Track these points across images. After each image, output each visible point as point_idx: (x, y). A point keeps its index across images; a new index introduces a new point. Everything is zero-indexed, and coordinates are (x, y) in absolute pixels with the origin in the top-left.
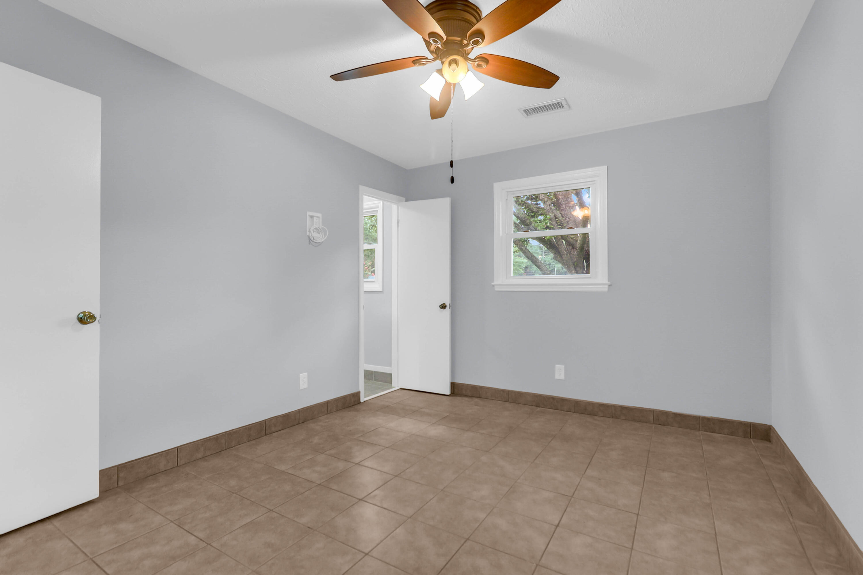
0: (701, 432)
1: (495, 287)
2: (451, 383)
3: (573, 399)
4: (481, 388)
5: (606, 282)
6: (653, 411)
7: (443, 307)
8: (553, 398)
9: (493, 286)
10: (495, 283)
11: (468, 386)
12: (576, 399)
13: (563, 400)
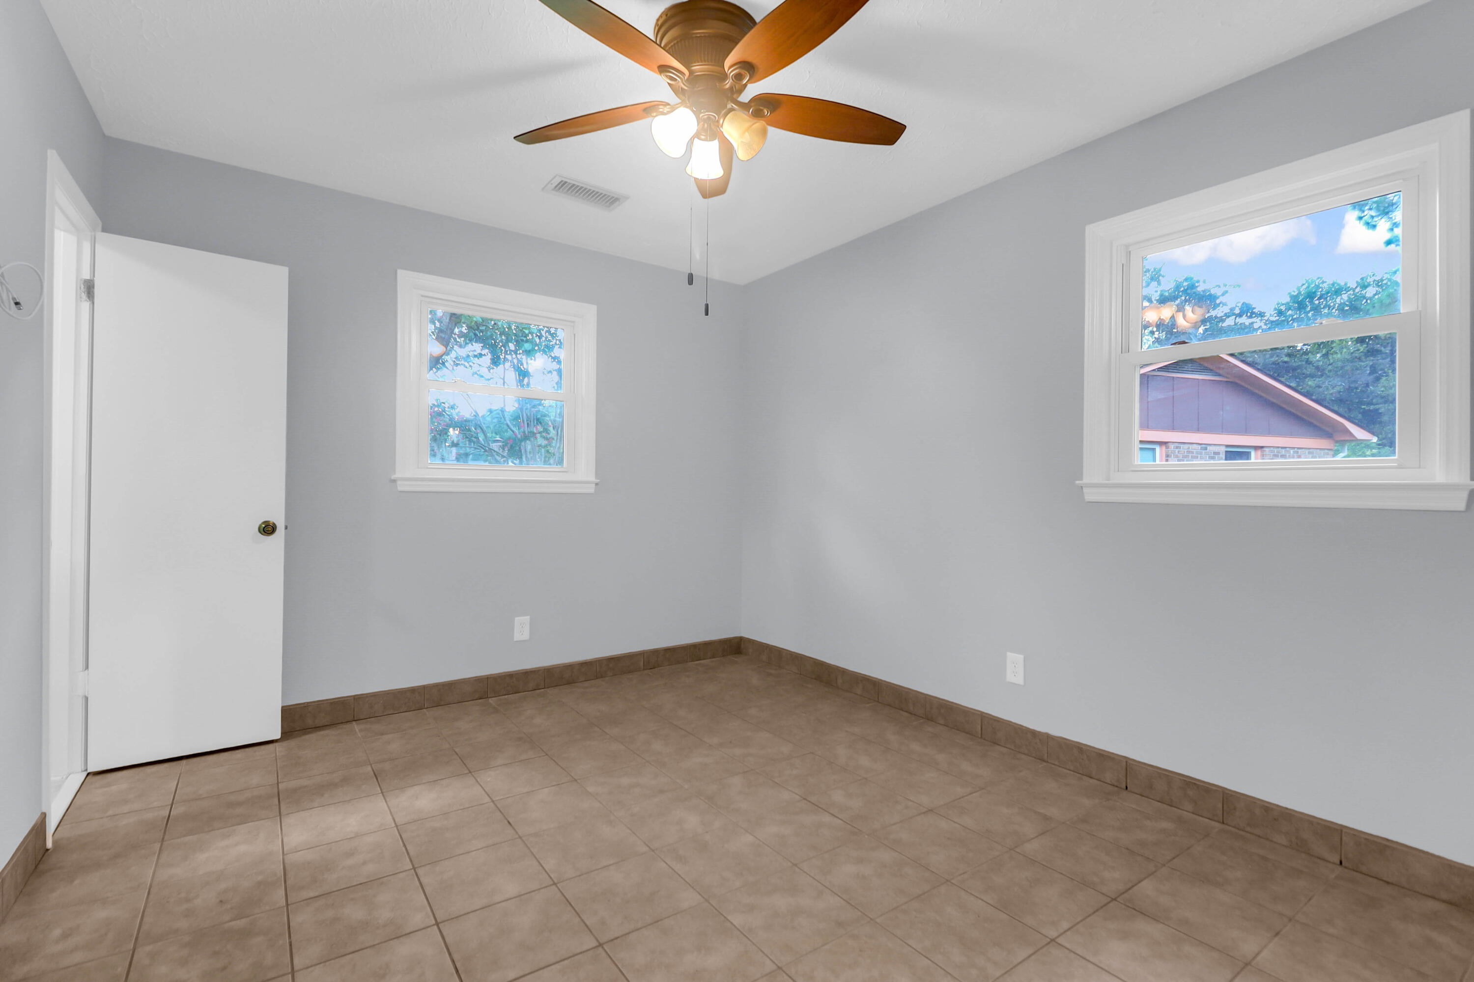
0: (690, 663)
1: (399, 483)
2: (282, 707)
3: (542, 667)
4: (357, 698)
5: (592, 478)
6: (642, 654)
7: (268, 529)
8: (510, 675)
9: (394, 481)
10: (397, 475)
11: (319, 704)
12: (547, 667)
13: (527, 674)
